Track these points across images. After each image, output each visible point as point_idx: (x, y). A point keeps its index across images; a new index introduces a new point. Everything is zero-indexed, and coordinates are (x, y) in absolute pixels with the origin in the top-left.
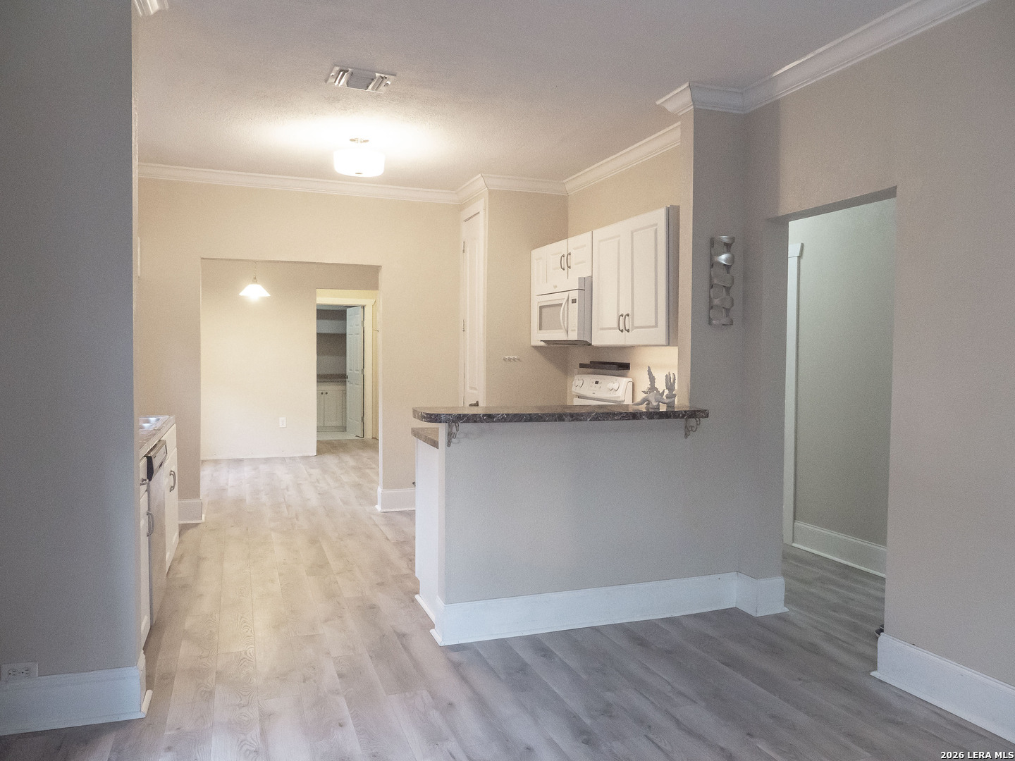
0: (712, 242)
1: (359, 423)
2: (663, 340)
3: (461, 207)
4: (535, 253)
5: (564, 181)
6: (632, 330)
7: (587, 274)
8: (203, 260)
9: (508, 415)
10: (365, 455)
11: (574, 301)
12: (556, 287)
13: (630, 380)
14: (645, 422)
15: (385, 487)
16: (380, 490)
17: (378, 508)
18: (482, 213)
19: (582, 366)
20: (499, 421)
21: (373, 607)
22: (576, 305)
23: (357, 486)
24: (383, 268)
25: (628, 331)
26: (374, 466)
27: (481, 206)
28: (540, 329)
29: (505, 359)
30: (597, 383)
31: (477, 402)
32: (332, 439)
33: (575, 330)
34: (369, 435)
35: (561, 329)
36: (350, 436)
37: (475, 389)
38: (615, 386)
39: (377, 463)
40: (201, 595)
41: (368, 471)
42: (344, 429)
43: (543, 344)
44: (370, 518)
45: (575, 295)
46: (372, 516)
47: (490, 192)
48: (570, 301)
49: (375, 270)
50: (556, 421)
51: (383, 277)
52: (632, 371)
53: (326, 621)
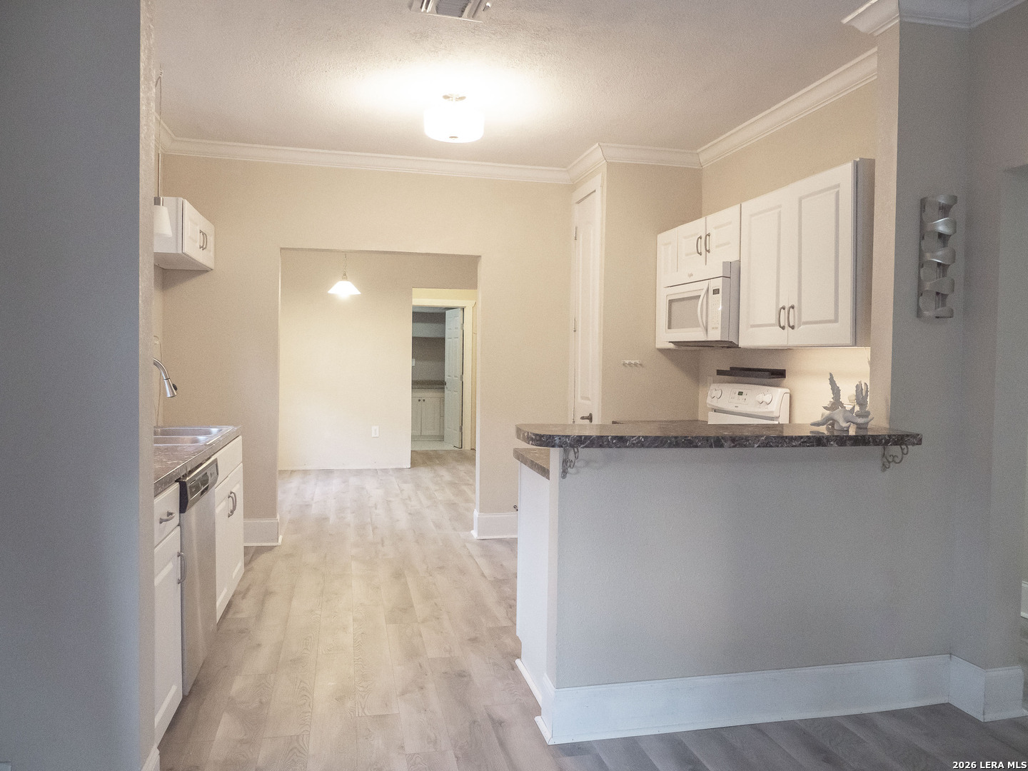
0: (923, 204)
1: (458, 432)
2: (848, 340)
3: (573, 187)
4: (662, 238)
5: (699, 151)
6: (799, 326)
7: (734, 258)
8: (282, 251)
9: (645, 438)
10: (462, 468)
11: (716, 292)
12: (692, 275)
13: (788, 391)
14: (834, 448)
15: (481, 511)
16: (476, 513)
17: (474, 534)
18: (598, 193)
19: (720, 373)
20: (633, 446)
21: (462, 675)
22: (720, 295)
23: (452, 505)
24: (482, 257)
25: (793, 327)
26: (471, 481)
27: (598, 183)
28: (669, 328)
29: (624, 364)
30: (740, 393)
31: (591, 415)
32: (428, 449)
33: (717, 328)
34: (467, 447)
35: (699, 326)
36: (447, 447)
37: (588, 399)
38: (767, 398)
39: (473, 477)
40: (259, 645)
41: (465, 488)
42: (441, 438)
43: (672, 346)
44: (465, 546)
45: (718, 284)
46: (467, 545)
47: (610, 165)
48: (711, 292)
49: (474, 261)
50: (711, 446)
51: (483, 270)
52: (786, 381)
53: (403, 693)
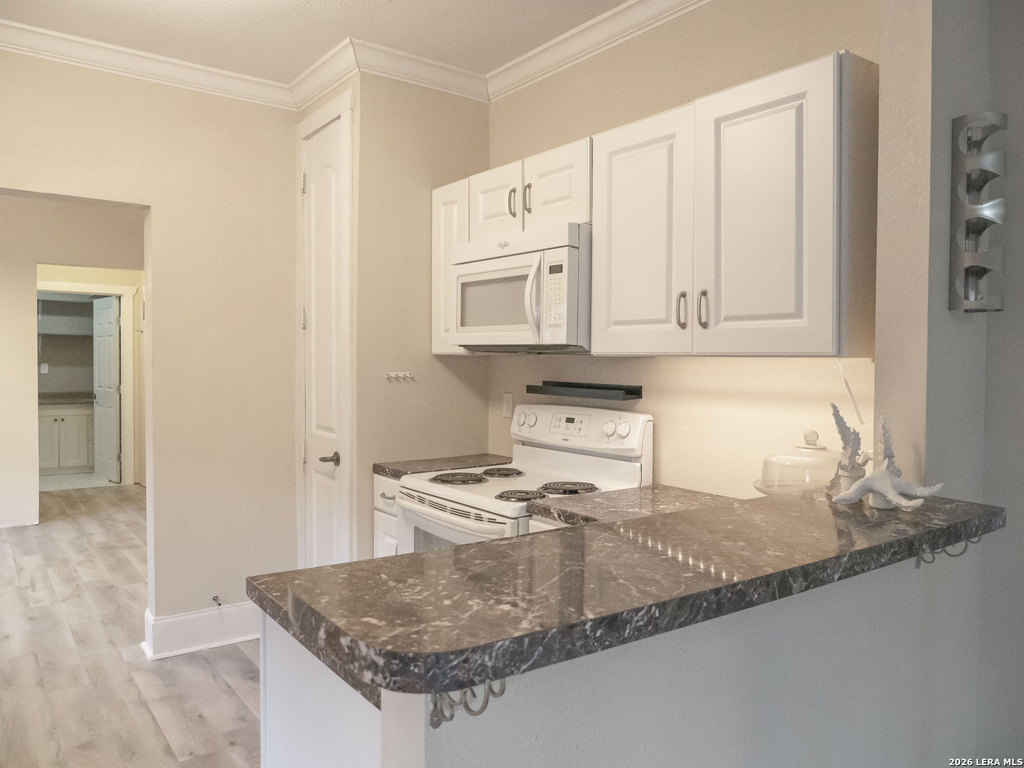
1: (114, 461)
3: (298, 115)
4: (440, 194)
5: (488, 76)
6: (717, 322)
7: (582, 218)
9: (662, 606)
10: (122, 517)
11: (556, 269)
13: (650, 417)
15: (158, 612)
16: (149, 617)
17: (147, 648)
18: (346, 117)
20: (639, 634)
22: (563, 277)
23: (106, 591)
25: (705, 325)
26: (137, 541)
27: (346, 105)
28: (463, 324)
29: (389, 379)
30: (570, 420)
31: (336, 454)
32: (70, 487)
33: (559, 325)
34: (129, 480)
36: (100, 481)
37: (330, 429)
38: (622, 429)
41: (127, 553)
42: (90, 469)
43: (462, 351)
44: (131, 681)
45: (562, 257)
46: (136, 676)
47: (364, 77)
48: (546, 270)
